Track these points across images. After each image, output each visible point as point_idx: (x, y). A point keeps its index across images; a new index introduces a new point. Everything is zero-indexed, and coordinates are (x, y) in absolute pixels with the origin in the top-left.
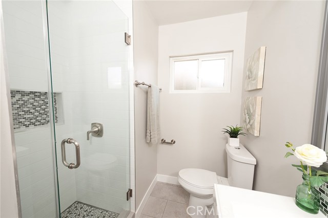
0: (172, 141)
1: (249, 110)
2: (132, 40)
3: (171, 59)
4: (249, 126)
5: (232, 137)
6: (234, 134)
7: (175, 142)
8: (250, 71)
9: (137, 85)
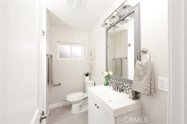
0: (59, 84)
1: (91, 66)
2: (45, 34)
3: (58, 43)
4: (92, 71)
5: (86, 76)
6: (87, 75)
7: (61, 84)
8: (91, 53)
9: (47, 55)
